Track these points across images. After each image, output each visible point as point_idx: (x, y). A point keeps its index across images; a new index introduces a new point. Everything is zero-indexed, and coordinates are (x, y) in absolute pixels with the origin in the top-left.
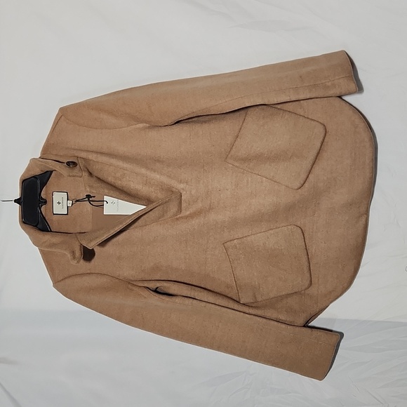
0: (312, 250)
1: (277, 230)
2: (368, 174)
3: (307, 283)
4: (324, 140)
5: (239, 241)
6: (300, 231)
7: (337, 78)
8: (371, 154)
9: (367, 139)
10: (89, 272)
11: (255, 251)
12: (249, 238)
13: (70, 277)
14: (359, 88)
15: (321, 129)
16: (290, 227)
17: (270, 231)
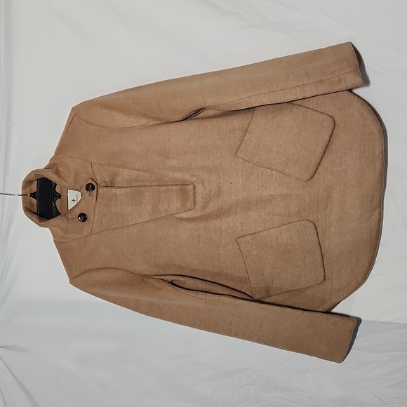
0: (325, 245)
1: (290, 225)
2: (378, 166)
3: (321, 278)
4: (332, 133)
5: (251, 236)
6: (313, 226)
7: (343, 72)
8: (381, 147)
9: (376, 132)
10: (105, 266)
11: (268, 247)
12: (261, 233)
13: (86, 272)
14: (366, 82)
15: (330, 122)
16: (302, 222)
17: (283, 227)
